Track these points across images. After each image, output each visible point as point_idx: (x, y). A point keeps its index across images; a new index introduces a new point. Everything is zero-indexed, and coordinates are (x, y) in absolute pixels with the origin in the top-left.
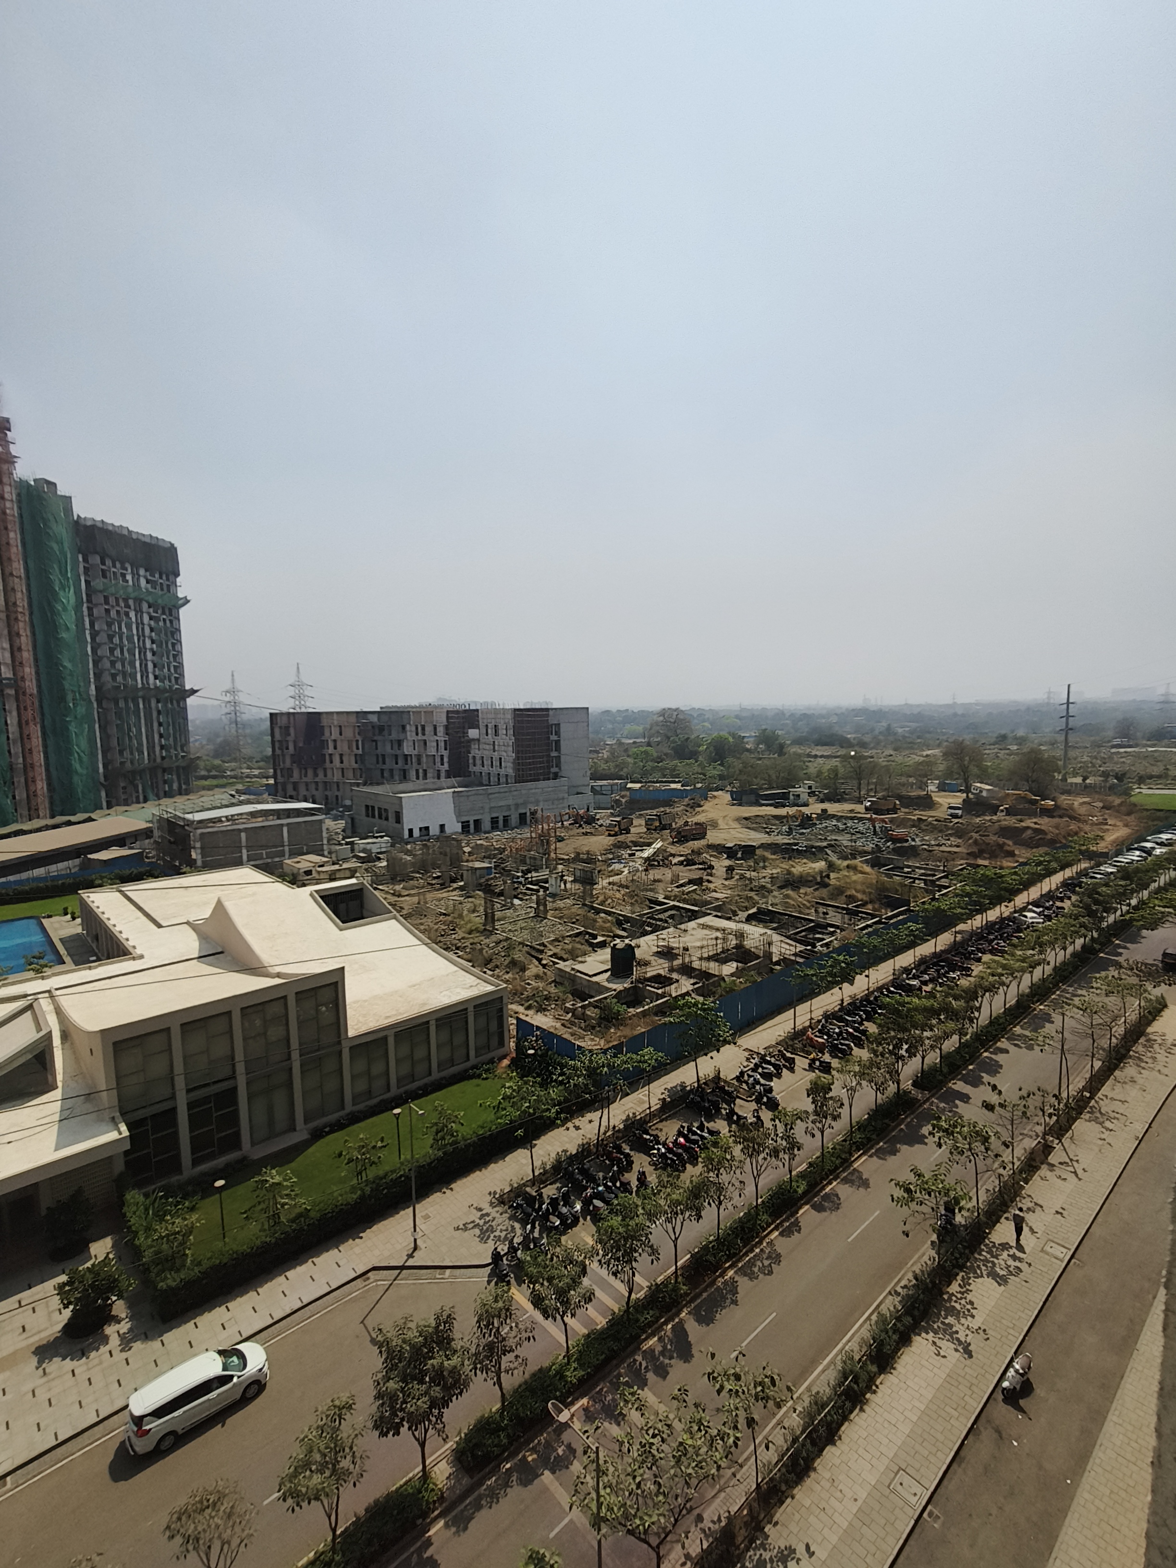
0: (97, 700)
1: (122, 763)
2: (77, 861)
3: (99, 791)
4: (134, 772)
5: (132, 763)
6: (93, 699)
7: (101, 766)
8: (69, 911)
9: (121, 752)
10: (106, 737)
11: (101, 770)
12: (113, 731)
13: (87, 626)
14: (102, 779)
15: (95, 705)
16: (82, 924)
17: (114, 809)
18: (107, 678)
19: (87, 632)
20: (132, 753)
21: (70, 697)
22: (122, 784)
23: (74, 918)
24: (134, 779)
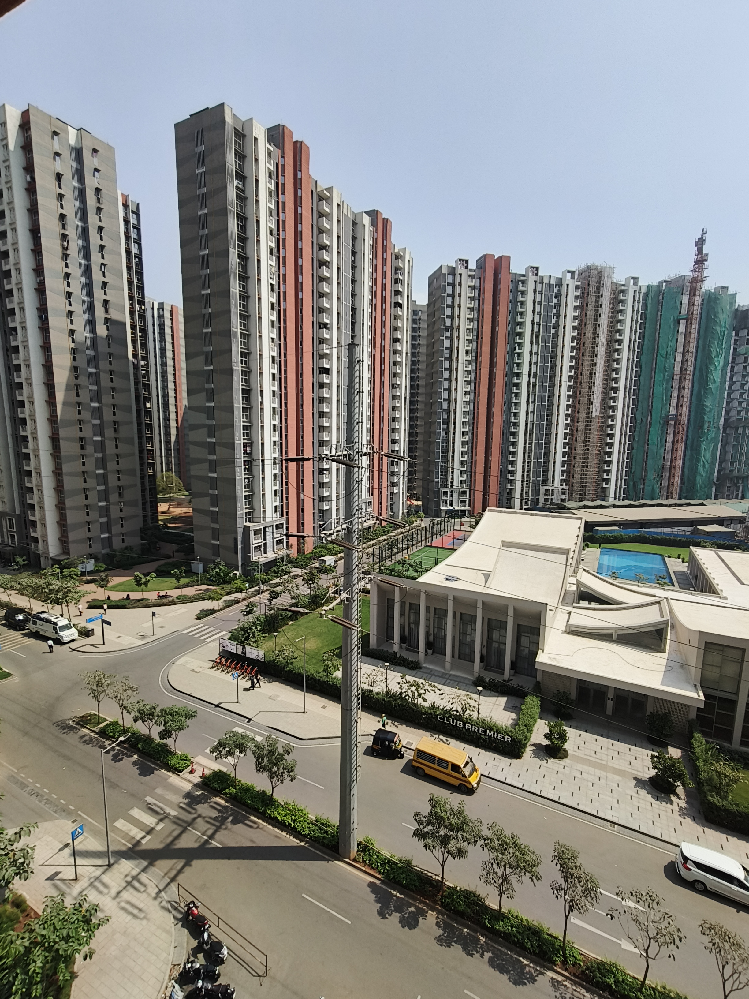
0: (723, 428)
1: (731, 471)
2: (690, 529)
3: (712, 488)
4: (738, 478)
5: (738, 471)
6: (721, 427)
7: (716, 471)
8: (681, 557)
9: (732, 464)
10: (724, 452)
11: (716, 474)
12: (730, 448)
13: (728, 379)
14: (715, 480)
15: (721, 432)
16: (688, 567)
17: (720, 500)
18: (733, 413)
19: (727, 383)
20: (740, 465)
21: (706, 426)
22: (728, 485)
23: (683, 562)
24: (738, 482)
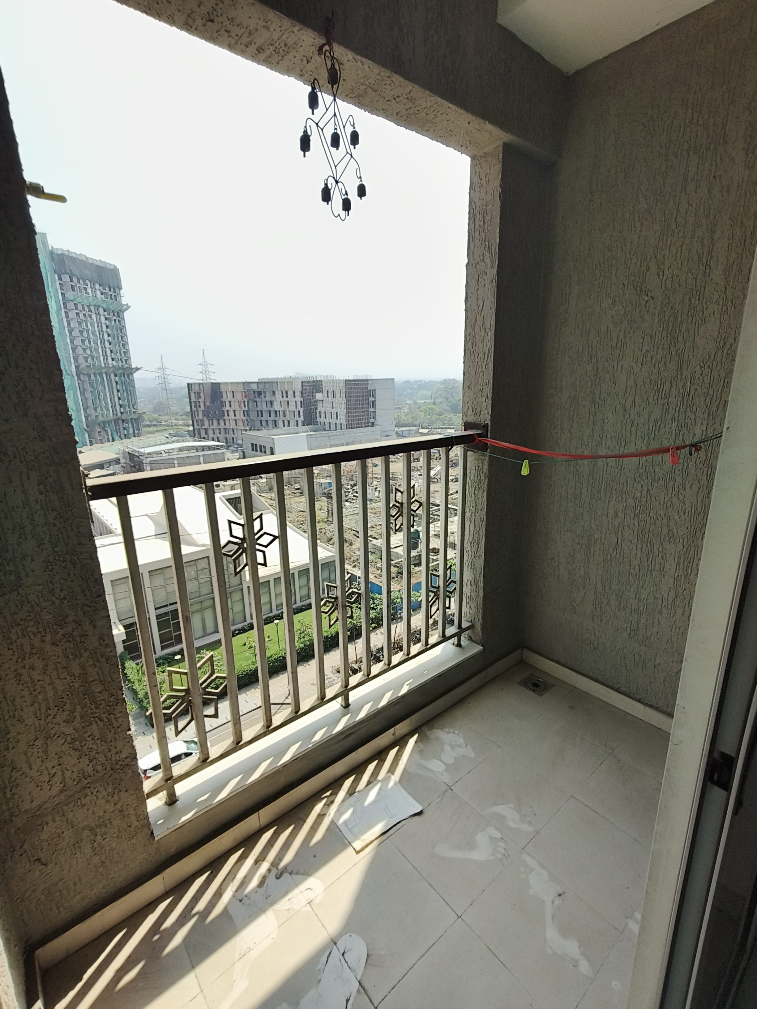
0: (77, 375)
1: (96, 416)
3: (84, 434)
4: (104, 422)
5: (103, 416)
6: (74, 374)
7: (83, 418)
9: (95, 409)
10: (85, 400)
11: (84, 421)
12: (88, 395)
13: (66, 325)
14: (85, 427)
15: (76, 378)
17: (95, 445)
18: (81, 360)
19: (66, 329)
20: (102, 410)
22: (98, 430)
24: (105, 426)
